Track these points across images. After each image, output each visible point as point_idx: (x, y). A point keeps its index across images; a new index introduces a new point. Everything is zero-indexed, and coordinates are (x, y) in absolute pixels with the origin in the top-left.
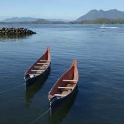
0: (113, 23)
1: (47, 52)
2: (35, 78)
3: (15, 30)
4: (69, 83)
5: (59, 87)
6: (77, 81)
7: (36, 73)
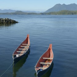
0: (73, 14)
1: (28, 37)
2: (20, 58)
3: (3, 20)
4: (47, 60)
5: (41, 63)
6: (52, 59)
7: (20, 53)
